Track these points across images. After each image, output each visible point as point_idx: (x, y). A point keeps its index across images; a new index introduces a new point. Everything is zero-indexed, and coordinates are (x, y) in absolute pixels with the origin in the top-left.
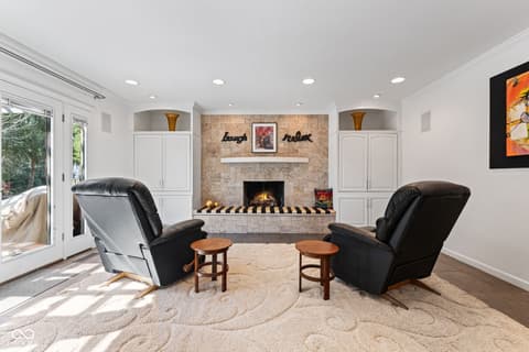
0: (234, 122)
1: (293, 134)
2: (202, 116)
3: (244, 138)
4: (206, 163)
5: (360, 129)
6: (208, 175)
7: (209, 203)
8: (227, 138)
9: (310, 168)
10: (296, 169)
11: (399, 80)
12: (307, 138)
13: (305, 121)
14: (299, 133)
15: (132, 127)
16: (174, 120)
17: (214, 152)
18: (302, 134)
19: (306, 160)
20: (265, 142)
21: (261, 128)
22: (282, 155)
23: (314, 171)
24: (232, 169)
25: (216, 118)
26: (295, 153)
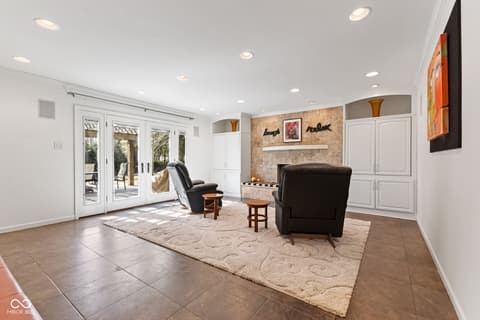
0: (271, 121)
1: (315, 126)
2: (252, 120)
3: (278, 132)
4: (254, 152)
5: (378, 116)
6: (255, 160)
7: (253, 179)
8: (266, 133)
9: (330, 153)
10: (318, 155)
11: (374, 74)
12: (327, 128)
13: (325, 114)
14: (319, 124)
15: (211, 131)
16: (234, 125)
17: (258, 143)
18: (323, 125)
19: (326, 147)
20: (292, 135)
21: (289, 124)
22: (306, 143)
23: (332, 156)
24: (270, 155)
25: (259, 119)
26: (317, 141)
